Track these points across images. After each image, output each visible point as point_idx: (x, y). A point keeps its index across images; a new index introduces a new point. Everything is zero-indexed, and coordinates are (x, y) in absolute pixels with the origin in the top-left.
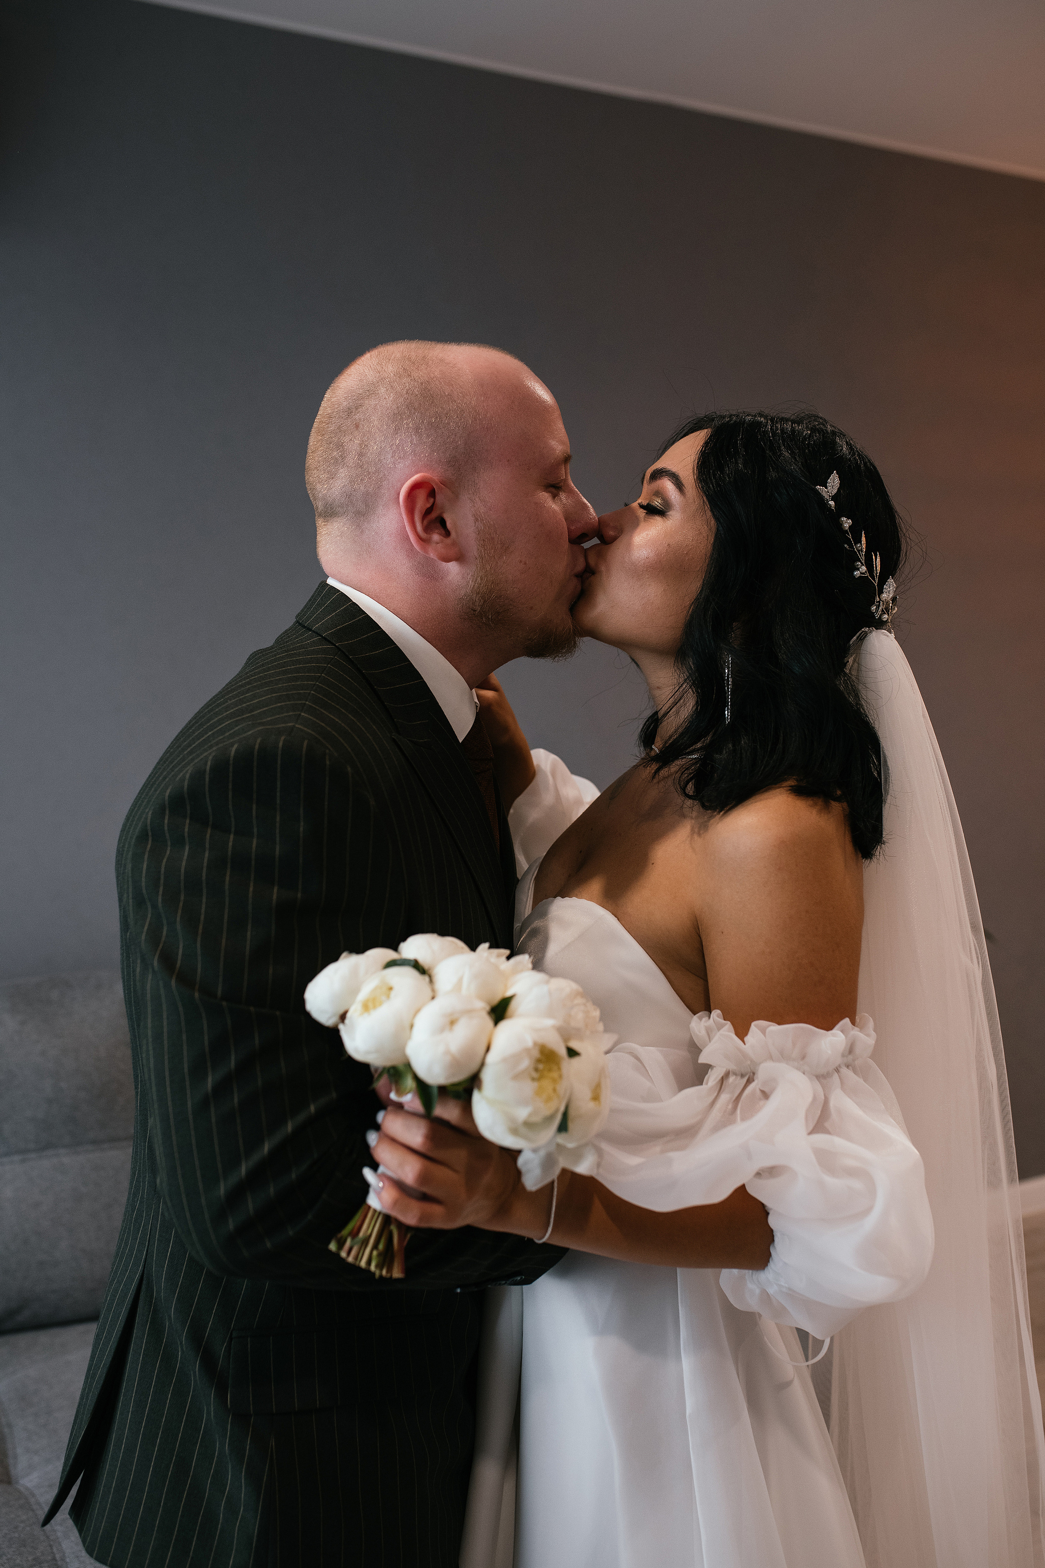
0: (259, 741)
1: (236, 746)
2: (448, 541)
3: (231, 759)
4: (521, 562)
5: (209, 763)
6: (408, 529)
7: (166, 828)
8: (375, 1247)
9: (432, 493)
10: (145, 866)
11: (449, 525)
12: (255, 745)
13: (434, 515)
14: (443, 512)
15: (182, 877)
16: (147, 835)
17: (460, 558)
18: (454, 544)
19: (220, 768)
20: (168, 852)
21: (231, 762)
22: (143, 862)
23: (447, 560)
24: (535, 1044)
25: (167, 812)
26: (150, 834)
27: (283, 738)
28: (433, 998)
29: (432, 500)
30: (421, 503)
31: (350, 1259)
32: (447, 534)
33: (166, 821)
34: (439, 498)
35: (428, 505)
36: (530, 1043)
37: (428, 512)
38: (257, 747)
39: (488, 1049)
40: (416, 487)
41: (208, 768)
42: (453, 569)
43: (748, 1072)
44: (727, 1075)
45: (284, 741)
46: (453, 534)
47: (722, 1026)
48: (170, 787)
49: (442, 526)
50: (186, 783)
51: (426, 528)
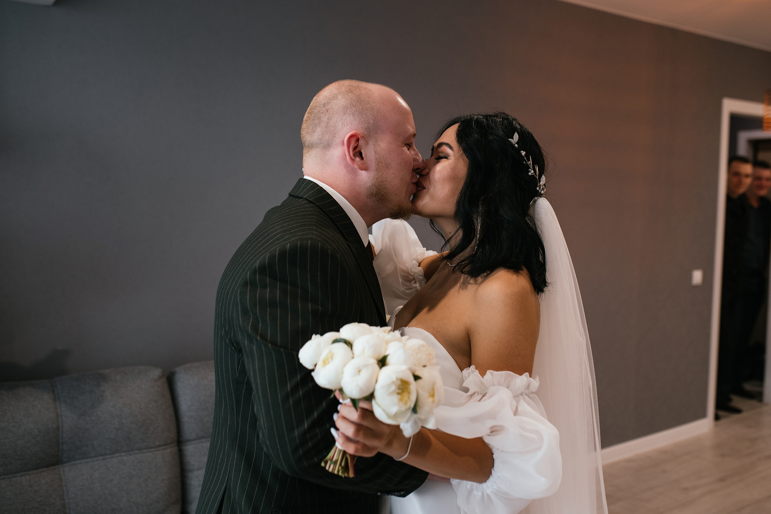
0: (299, 242)
1: (289, 244)
2: (363, 162)
3: (288, 250)
5: (277, 252)
6: (347, 155)
7: (257, 279)
8: (341, 463)
9: (357, 140)
10: (248, 297)
11: (363, 155)
12: (298, 244)
13: (357, 150)
14: (361, 149)
15: (267, 299)
16: (248, 283)
17: (367, 169)
18: (365, 163)
19: (283, 254)
20: (259, 290)
21: (288, 251)
22: (247, 295)
23: (362, 169)
24: (397, 379)
25: (257, 273)
27: (310, 242)
28: (353, 358)
29: (357, 144)
30: (353, 144)
31: (330, 470)
32: (362, 158)
33: (257, 277)
34: (360, 142)
35: (356, 145)
36: (394, 379)
37: (355, 148)
38: (299, 245)
39: (376, 382)
40: (351, 137)
41: (277, 254)
42: (363, 173)
43: (484, 393)
44: (474, 393)
45: (310, 243)
46: (365, 159)
47: (474, 372)
48: (258, 262)
49: (360, 155)
50: (267, 261)
51: (354, 155)
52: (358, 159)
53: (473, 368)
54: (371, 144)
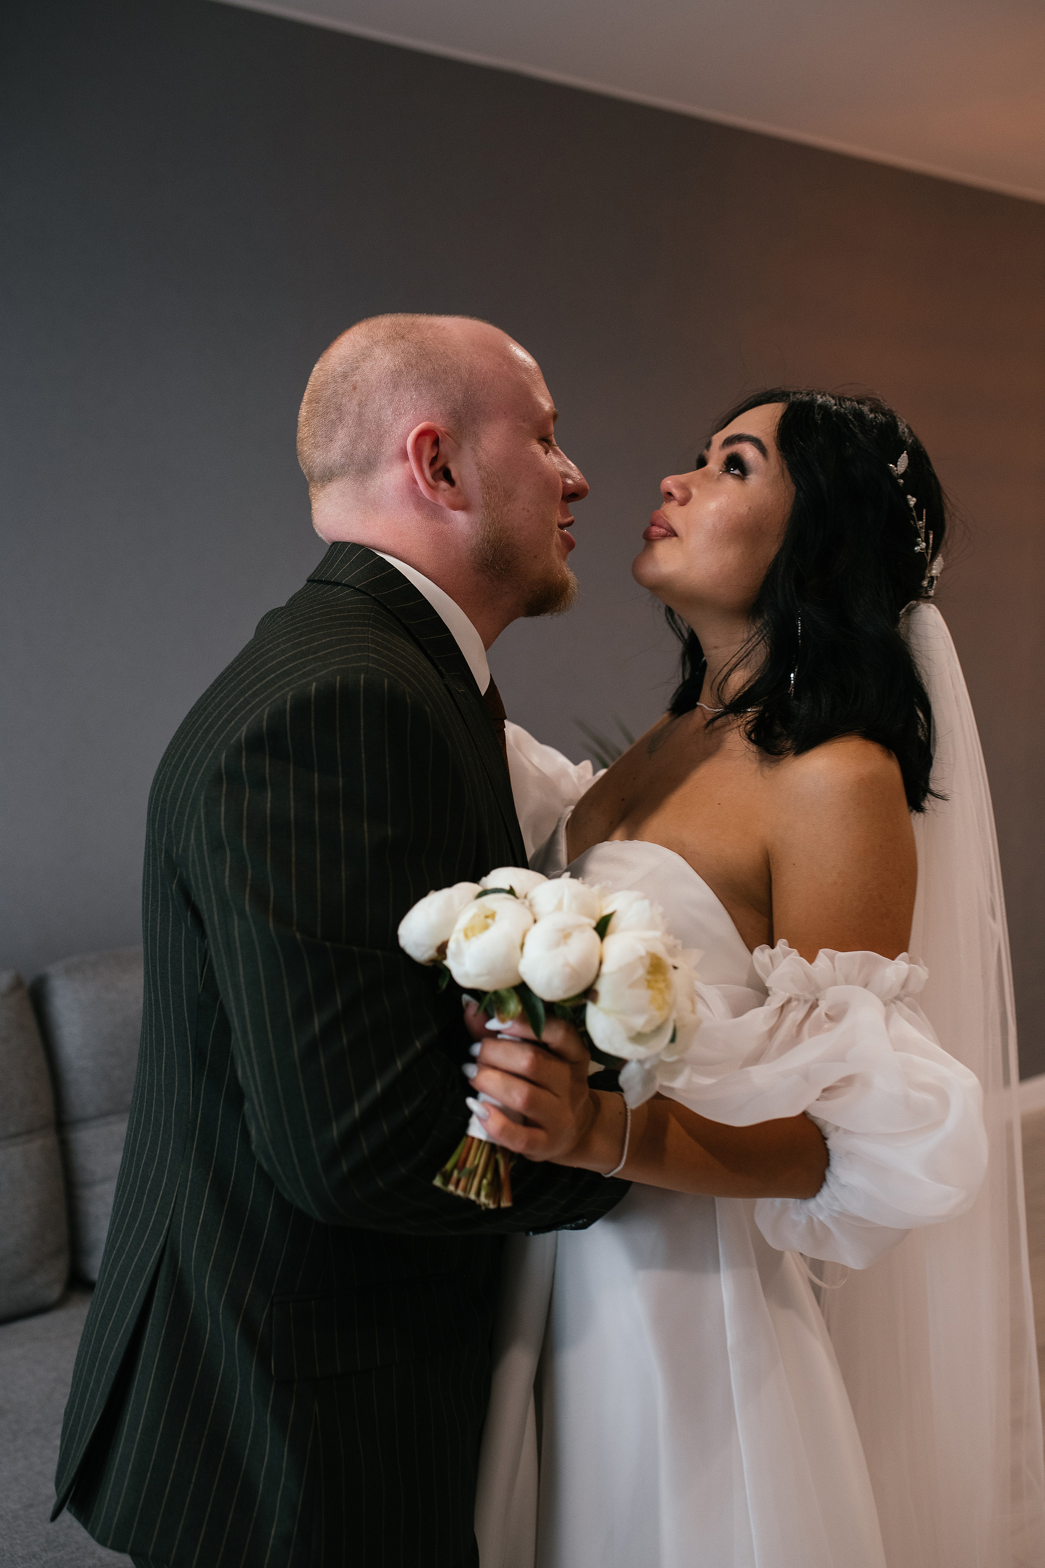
0: (338, 678)
1: (314, 684)
2: (454, 490)
3: (313, 697)
4: (524, 509)
5: (288, 703)
6: (417, 476)
7: (244, 769)
8: (484, 1176)
9: (436, 442)
10: (223, 809)
11: (454, 474)
12: (336, 683)
13: (438, 465)
14: (447, 462)
15: (268, 819)
16: (222, 779)
17: (465, 507)
18: (459, 493)
19: (301, 706)
20: (247, 795)
21: (313, 700)
22: (220, 805)
23: (455, 508)
25: (244, 754)
26: (224, 777)
27: (362, 676)
29: (436, 451)
30: (427, 453)
31: (460, 1192)
32: (451, 482)
33: (244, 763)
34: (444, 447)
35: (434, 455)
37: (433, 462)
38: (338, 685)
40: (422, 434)
41: (288, 707)
42: (460, 518)
43: (812, 998)
44: (789, 1001)
45: (364, 678)
46: (458, 483)
47: (789, 953)
48: (244, 728)
49: (447, 476)
50: (265, 723)
51: (434, 476)
52: (444, 485)
53: (784, 944)
54: (467, 447)
